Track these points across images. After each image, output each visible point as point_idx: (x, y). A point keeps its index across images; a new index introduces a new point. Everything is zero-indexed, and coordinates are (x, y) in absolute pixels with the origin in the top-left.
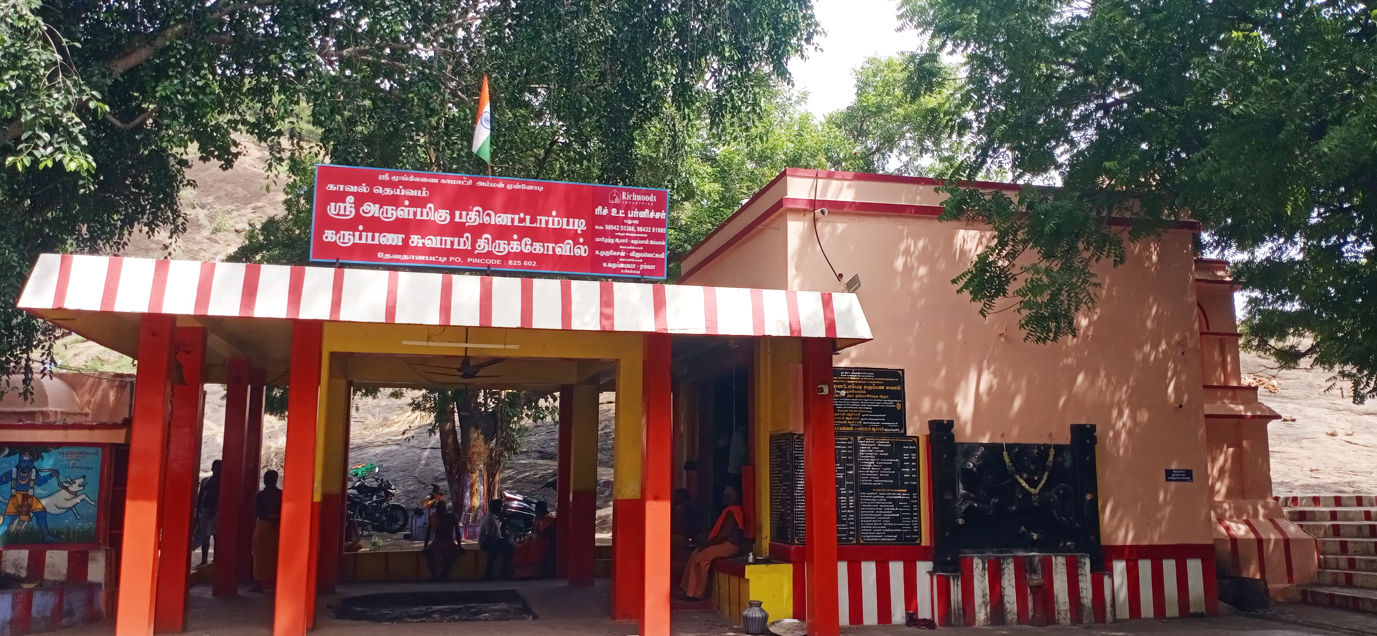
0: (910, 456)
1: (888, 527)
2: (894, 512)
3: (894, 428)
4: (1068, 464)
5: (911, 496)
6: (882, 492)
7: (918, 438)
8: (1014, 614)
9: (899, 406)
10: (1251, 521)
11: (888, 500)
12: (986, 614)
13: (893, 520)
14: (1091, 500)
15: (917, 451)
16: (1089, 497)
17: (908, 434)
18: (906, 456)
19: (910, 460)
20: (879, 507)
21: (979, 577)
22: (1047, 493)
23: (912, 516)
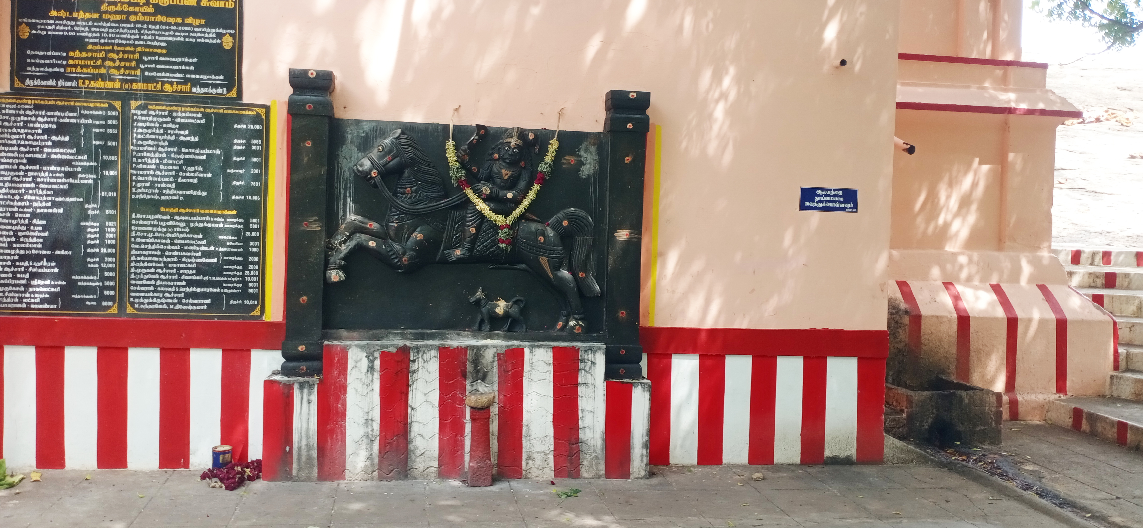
0: (248, 145)
1: (190, 283)
2: (205, 254)
3: (215, 86)
4: (588, 170)
5: (246, 224)
6: (179, 214)
7: (267, 108)
8: (430, 458)
9: (228, 43)
10: (1004, 287)
11: (193, 231)
12: (370, 458)
13: (201, 269)
14: (628, 242)
15: (264, 135)
16: (623, 235)
17: (246, 100)
18: (239, 144)
19: (248, 152)
20: (172, 244)
21: (359, 386)
22: (533, 226)
23: (245, 265)
